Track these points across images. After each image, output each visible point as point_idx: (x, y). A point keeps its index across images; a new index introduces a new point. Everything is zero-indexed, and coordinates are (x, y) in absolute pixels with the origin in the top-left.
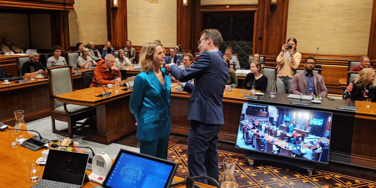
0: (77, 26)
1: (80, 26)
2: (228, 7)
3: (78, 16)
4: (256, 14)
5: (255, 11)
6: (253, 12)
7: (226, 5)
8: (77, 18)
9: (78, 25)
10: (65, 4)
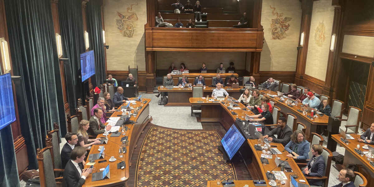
2: (355, 57)
3: (271, 53)
4: (371, 66)
5: (371, 64)
6: (369, 65)
7: (355, 55)
8: (271, 54)
9: (271, 59)
10: (256, 48)
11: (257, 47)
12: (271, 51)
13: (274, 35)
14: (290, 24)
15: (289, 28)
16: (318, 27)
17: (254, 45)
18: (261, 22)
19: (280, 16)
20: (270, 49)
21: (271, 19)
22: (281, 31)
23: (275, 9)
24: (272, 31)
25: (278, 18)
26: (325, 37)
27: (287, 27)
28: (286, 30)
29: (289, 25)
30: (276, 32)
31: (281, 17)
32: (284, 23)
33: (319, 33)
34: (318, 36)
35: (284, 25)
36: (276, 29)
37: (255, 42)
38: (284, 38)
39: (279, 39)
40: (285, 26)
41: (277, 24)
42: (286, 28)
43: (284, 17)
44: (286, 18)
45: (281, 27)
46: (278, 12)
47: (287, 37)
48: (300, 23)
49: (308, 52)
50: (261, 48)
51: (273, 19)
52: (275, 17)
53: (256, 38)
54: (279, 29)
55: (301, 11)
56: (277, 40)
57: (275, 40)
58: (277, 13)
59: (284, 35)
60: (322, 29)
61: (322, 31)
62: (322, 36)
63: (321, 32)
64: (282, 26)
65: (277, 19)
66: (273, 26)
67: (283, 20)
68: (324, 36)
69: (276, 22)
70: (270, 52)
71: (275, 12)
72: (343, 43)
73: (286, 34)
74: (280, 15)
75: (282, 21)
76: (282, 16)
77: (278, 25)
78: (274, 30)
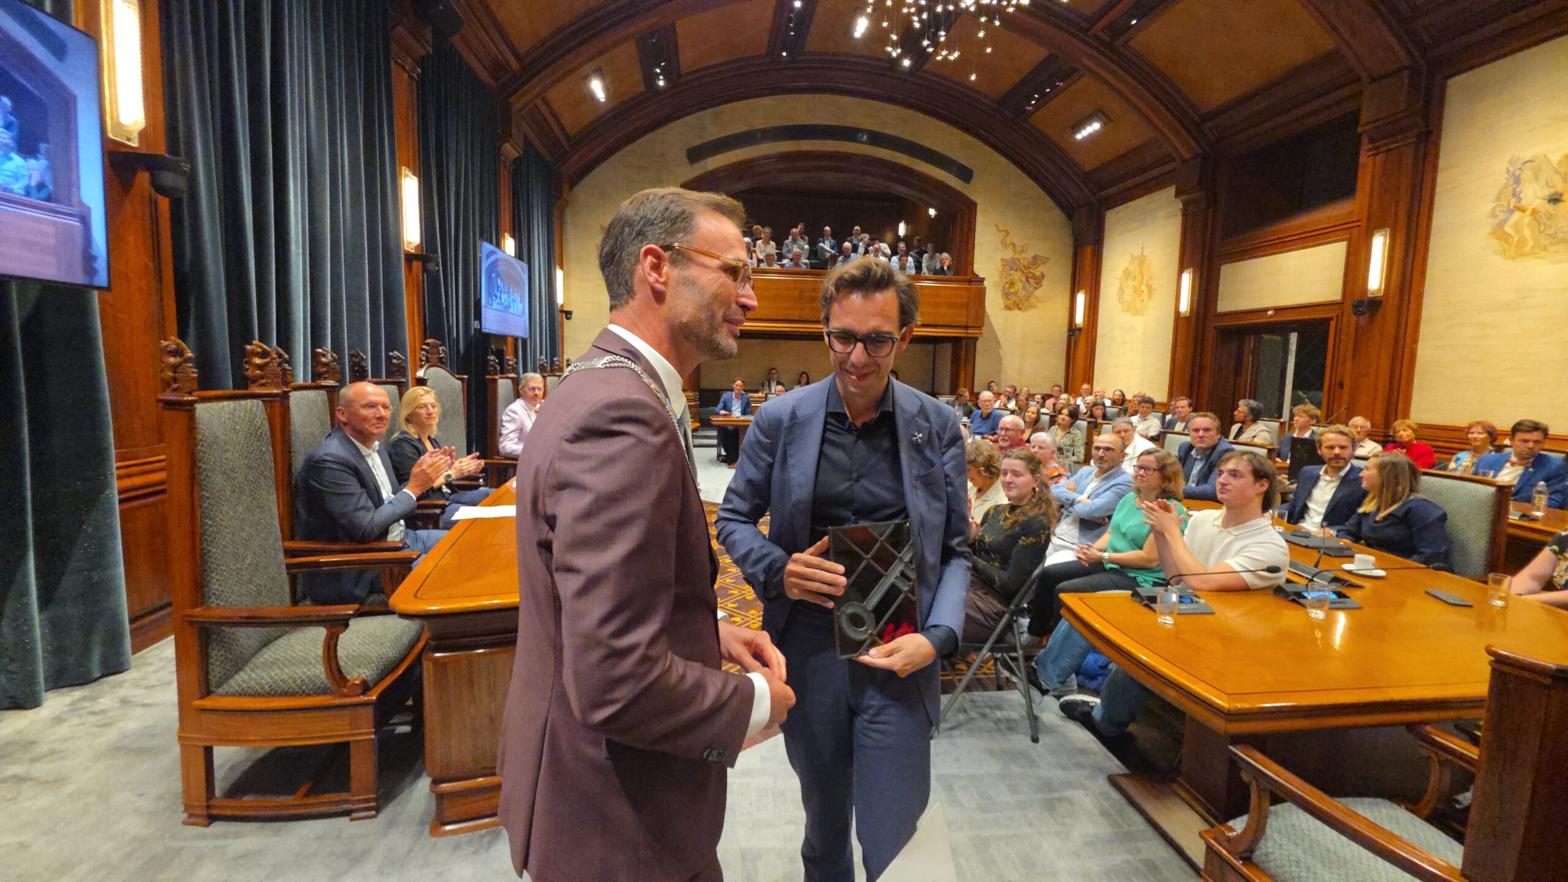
0: (999, 360)
1: (1004, 360)
2: (1270, 313)
3: (1002, 345)
4: (1333, 324)
5: (1332, 319)
6: (1326, 322)
7: (1266, 310)
8: (1000, 347)
10: (967, 327)
11: (970, 324)
12: (1001, 341)
13: (1008, 299)
14: (1044, 272)
15: (1044, 282)
16: (1127, 269)
17: (962, 320)
18: (975, 265)
19: (1022, 252)
20: (999, 334)
21: (999, 258)
22: (1024, 288)
23: (1007, 233)
24: (1001, 288)
25: (1017, 256)
26: (1154, 286)
27: (1039, 280)
28: (1036, 288)
29: (1043, 276)
30: (1012, 290)
31: (1024, 255)
32: (1032, 271)
33: (1131, 284)
34: (1128, 292)
35: (1030, 275)
36: (1012, 284)
37: (964, 312)
38: (1031, 306)
39: (1020, 309)
40: (1034, 277)
41: (1013, 272)
42: (1037, 284)
43: (1029, 255)
44: (1035, 257)
45: (1024, 279)
46: (1017, 243)
47: (1039, 305)
48: (1069, 270)
49: (1099, 340)
50: (980, 328)
51: (1005, 257)
52: (1009, 254)
53: (965, 300)
54: (1019, 286)
55: (1070, 241)
56: (1016, 312)
57: (1009, 312)
58: (1014, 245)
59: (1033, 300)
60: (1140, 272)
61: (1142, 275)
62: (1144, 288)
63: (1138, 279)
64: (1027, 278)
65: (1013, 259)
66: (1005, 275)
67: (1029, 263)
68: (1149, 287)
69: (1009, 265)
70: (998, 343)
71: (1008, 240)
72: (1220, 288)
73: (1036, 298)
74: (1020, 249)
75: (1026, 263)
76: (1025, 252)
77: (1017, 276)
78: (1007, 286)
